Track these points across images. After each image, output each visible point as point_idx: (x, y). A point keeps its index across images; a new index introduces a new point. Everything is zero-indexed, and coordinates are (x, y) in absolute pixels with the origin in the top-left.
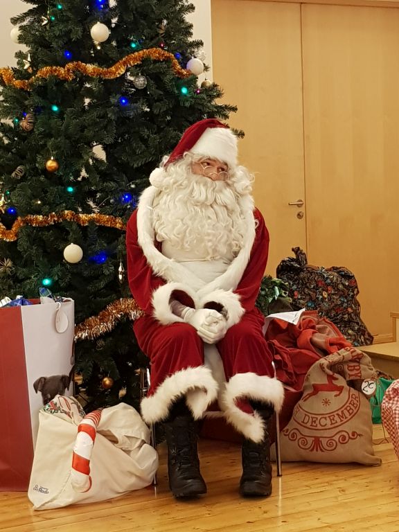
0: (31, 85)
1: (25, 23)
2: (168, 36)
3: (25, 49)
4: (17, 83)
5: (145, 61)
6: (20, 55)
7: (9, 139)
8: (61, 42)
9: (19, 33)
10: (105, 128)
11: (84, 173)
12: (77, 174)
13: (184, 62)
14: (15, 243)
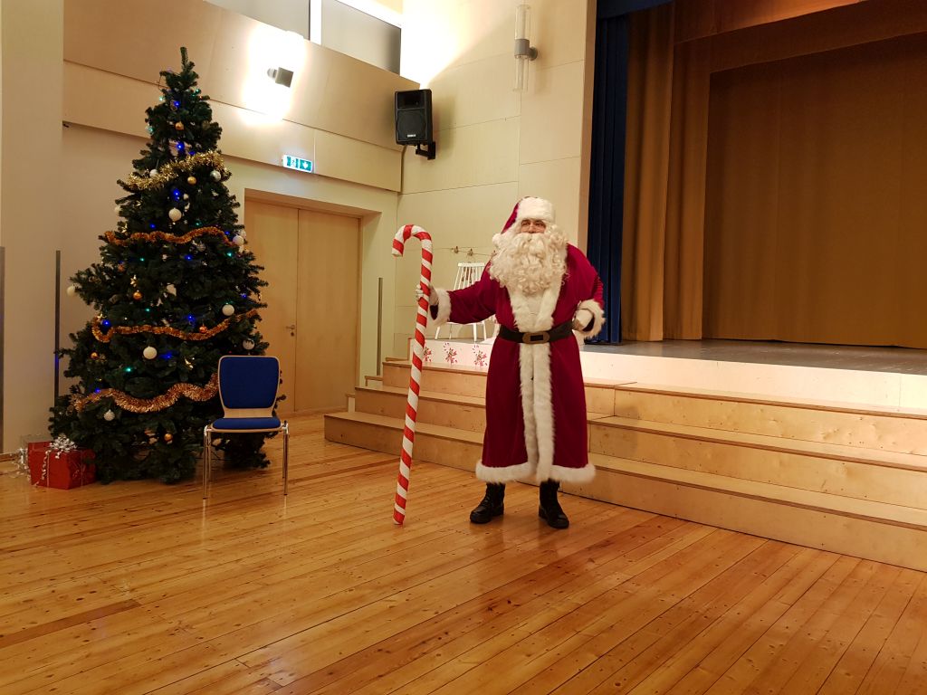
0: (126, 244)
1: (125, 204)
2: (221, 220)
3: (124, 220)
4: (117, 242)
5: (205, 234)
6: (121, 224)
7: (109, 276)
8: (149, 218)
9: (120, 209)
10: (176, 273)
11: (160, 302)
12: (156, 302)
13: (231, 237)
14: (108, 344)
